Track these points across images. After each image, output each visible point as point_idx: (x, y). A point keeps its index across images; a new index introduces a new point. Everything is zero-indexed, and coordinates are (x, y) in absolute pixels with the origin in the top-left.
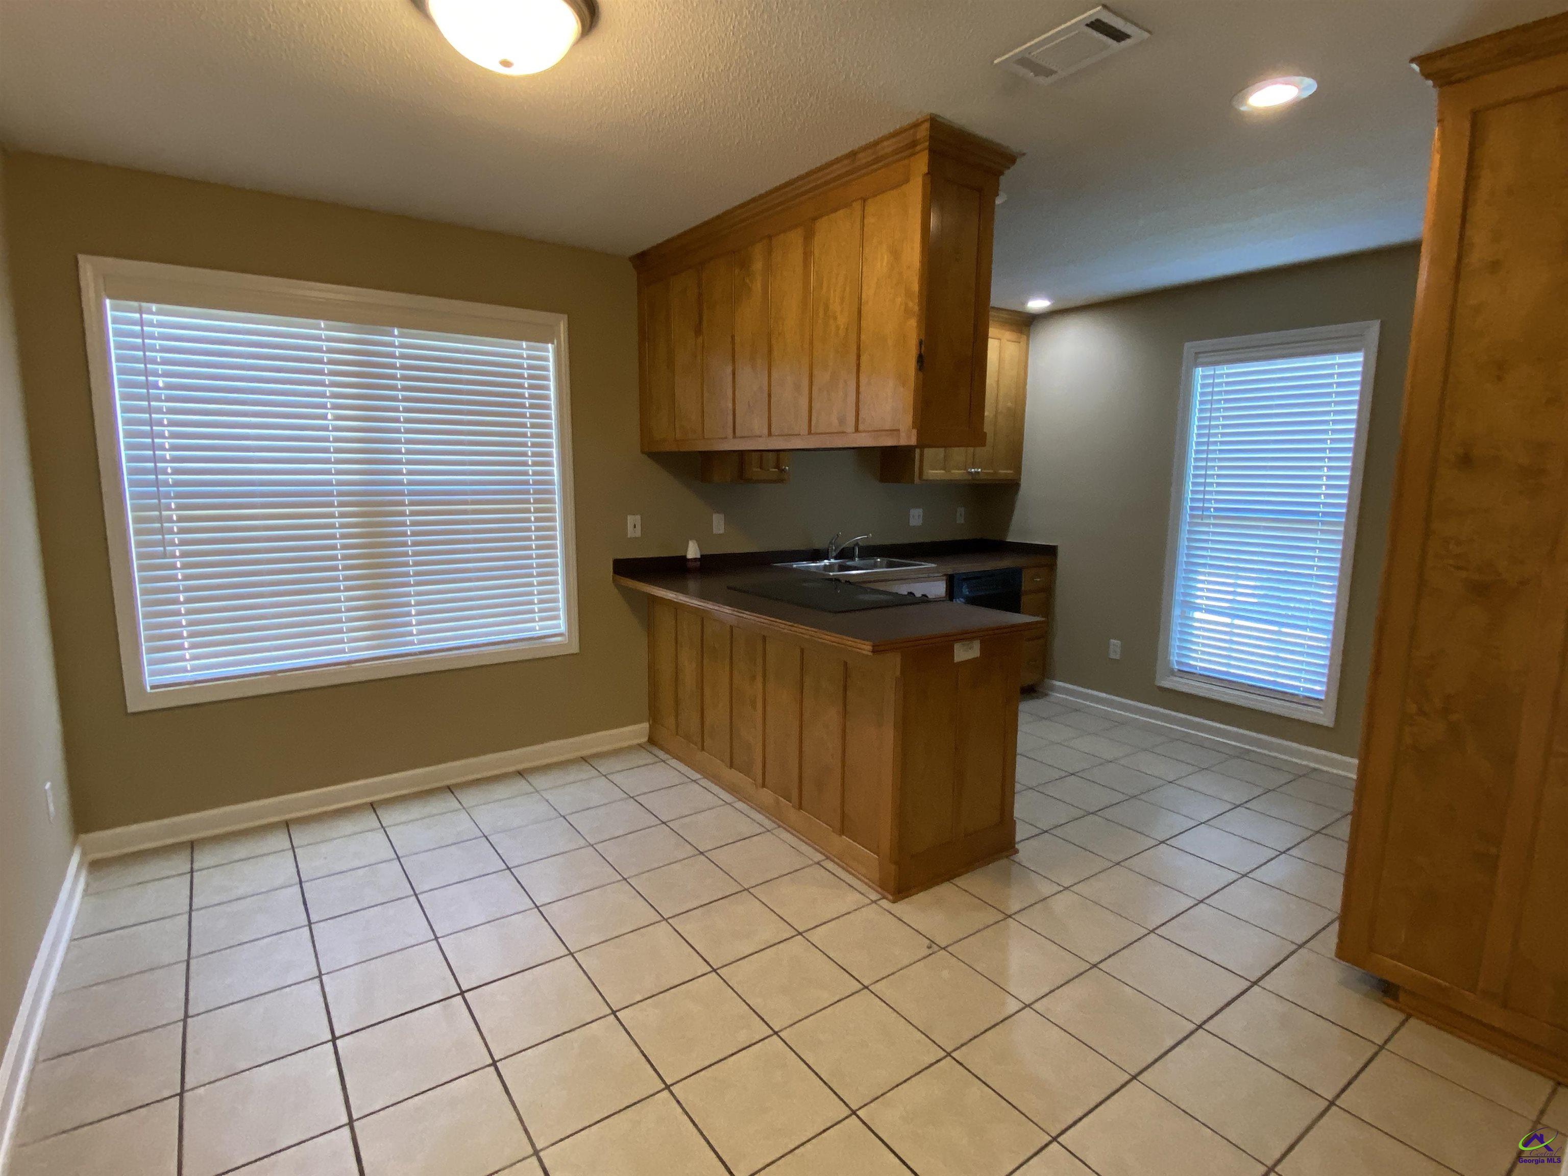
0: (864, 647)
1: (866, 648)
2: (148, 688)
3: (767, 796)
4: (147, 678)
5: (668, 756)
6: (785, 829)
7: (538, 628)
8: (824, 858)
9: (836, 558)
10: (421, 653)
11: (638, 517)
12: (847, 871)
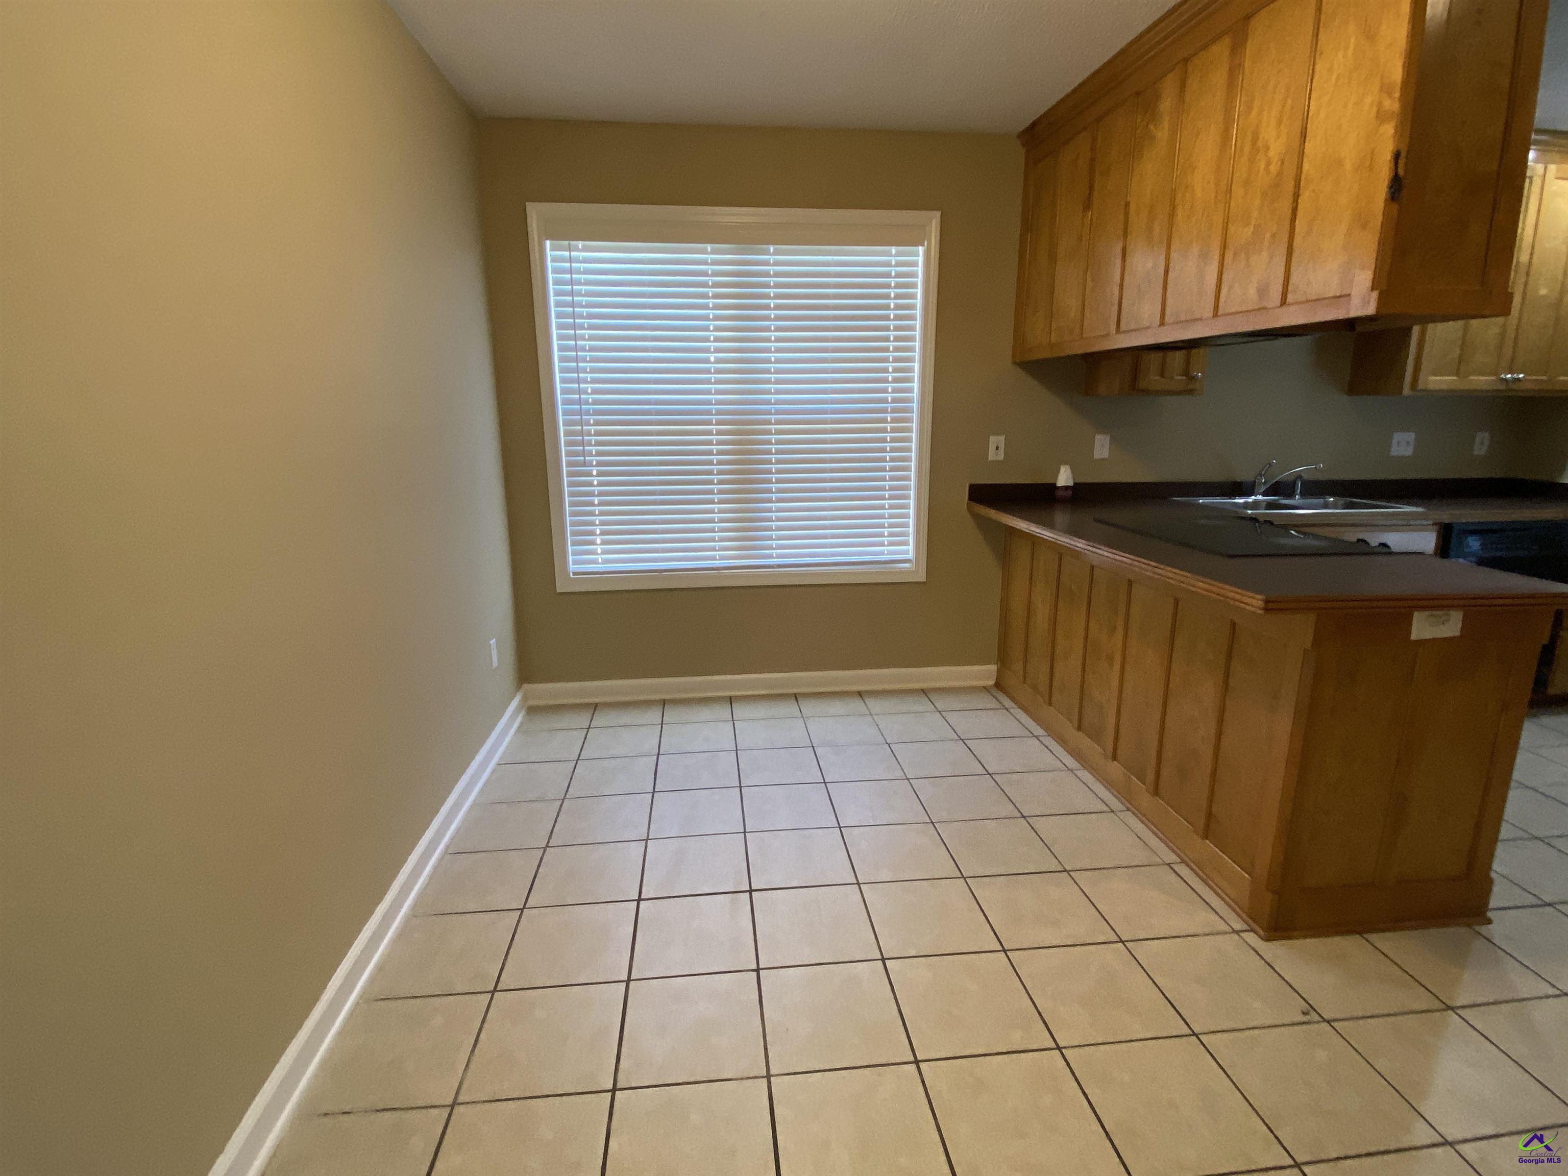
0: (1249, 601)
1: (1254, 602)
2: (571, 574)
3: (1115, 769)
4: (571, 566)
5: (1013, 705)
6: (1133, 813)
7: (885, 552)
8: (1178, 860)
9: (1264, 494)
10: (779, 566)
11: (1002, 438)
12: (1207, 884)
